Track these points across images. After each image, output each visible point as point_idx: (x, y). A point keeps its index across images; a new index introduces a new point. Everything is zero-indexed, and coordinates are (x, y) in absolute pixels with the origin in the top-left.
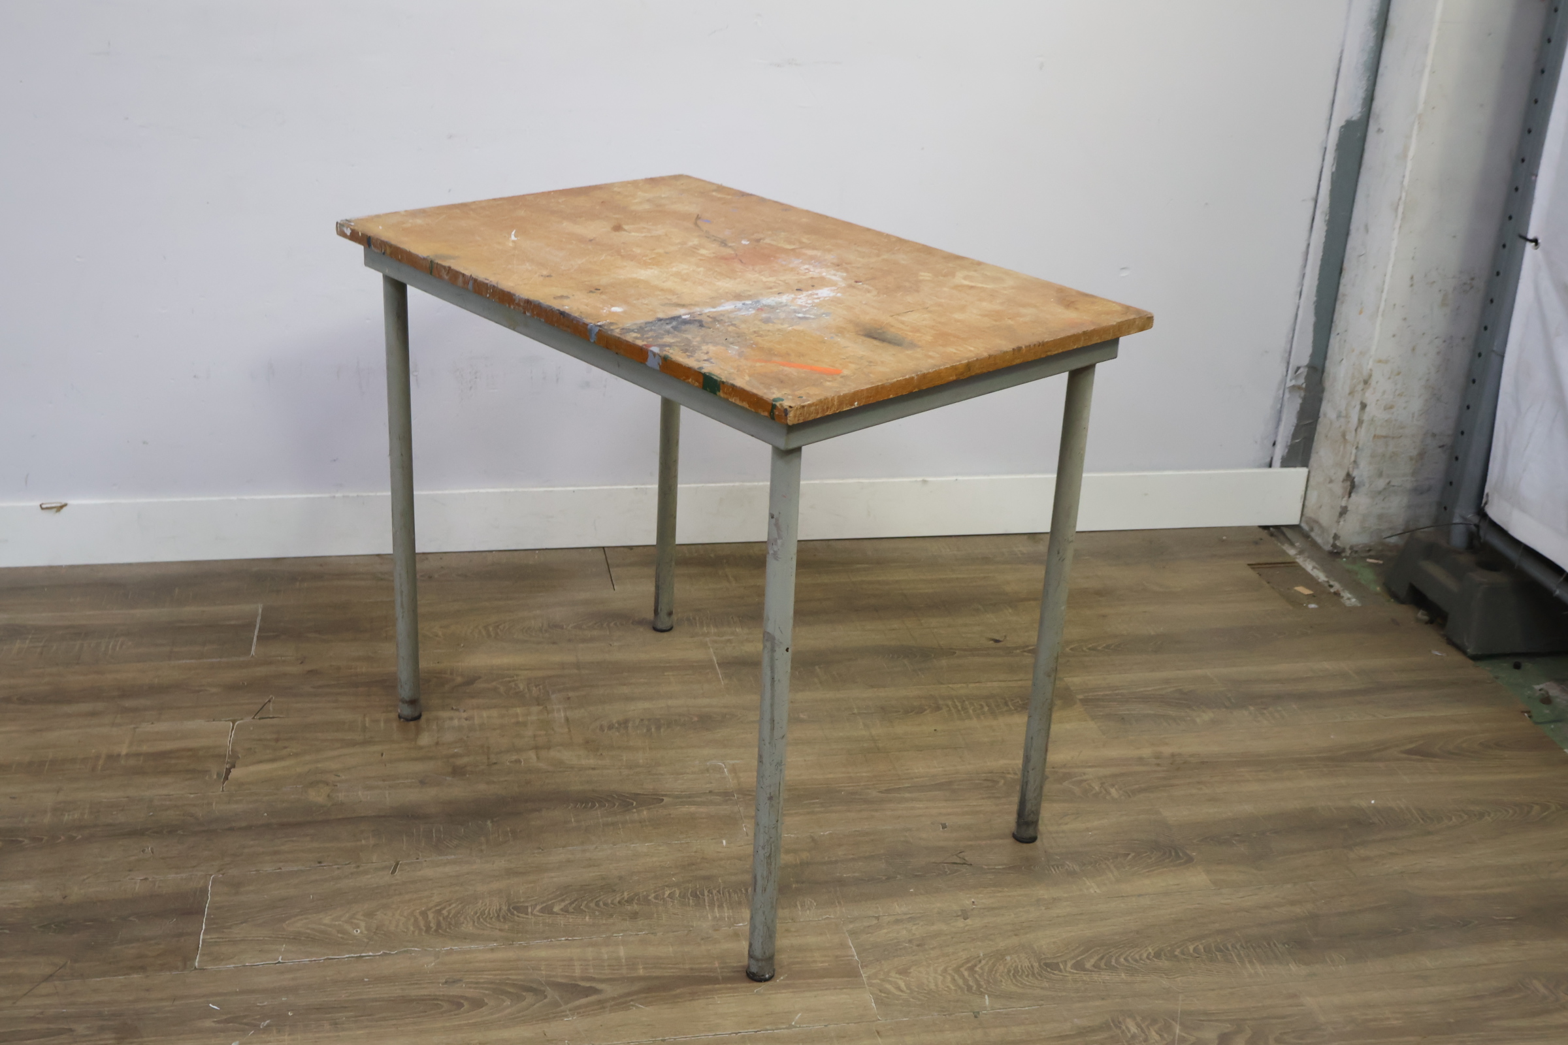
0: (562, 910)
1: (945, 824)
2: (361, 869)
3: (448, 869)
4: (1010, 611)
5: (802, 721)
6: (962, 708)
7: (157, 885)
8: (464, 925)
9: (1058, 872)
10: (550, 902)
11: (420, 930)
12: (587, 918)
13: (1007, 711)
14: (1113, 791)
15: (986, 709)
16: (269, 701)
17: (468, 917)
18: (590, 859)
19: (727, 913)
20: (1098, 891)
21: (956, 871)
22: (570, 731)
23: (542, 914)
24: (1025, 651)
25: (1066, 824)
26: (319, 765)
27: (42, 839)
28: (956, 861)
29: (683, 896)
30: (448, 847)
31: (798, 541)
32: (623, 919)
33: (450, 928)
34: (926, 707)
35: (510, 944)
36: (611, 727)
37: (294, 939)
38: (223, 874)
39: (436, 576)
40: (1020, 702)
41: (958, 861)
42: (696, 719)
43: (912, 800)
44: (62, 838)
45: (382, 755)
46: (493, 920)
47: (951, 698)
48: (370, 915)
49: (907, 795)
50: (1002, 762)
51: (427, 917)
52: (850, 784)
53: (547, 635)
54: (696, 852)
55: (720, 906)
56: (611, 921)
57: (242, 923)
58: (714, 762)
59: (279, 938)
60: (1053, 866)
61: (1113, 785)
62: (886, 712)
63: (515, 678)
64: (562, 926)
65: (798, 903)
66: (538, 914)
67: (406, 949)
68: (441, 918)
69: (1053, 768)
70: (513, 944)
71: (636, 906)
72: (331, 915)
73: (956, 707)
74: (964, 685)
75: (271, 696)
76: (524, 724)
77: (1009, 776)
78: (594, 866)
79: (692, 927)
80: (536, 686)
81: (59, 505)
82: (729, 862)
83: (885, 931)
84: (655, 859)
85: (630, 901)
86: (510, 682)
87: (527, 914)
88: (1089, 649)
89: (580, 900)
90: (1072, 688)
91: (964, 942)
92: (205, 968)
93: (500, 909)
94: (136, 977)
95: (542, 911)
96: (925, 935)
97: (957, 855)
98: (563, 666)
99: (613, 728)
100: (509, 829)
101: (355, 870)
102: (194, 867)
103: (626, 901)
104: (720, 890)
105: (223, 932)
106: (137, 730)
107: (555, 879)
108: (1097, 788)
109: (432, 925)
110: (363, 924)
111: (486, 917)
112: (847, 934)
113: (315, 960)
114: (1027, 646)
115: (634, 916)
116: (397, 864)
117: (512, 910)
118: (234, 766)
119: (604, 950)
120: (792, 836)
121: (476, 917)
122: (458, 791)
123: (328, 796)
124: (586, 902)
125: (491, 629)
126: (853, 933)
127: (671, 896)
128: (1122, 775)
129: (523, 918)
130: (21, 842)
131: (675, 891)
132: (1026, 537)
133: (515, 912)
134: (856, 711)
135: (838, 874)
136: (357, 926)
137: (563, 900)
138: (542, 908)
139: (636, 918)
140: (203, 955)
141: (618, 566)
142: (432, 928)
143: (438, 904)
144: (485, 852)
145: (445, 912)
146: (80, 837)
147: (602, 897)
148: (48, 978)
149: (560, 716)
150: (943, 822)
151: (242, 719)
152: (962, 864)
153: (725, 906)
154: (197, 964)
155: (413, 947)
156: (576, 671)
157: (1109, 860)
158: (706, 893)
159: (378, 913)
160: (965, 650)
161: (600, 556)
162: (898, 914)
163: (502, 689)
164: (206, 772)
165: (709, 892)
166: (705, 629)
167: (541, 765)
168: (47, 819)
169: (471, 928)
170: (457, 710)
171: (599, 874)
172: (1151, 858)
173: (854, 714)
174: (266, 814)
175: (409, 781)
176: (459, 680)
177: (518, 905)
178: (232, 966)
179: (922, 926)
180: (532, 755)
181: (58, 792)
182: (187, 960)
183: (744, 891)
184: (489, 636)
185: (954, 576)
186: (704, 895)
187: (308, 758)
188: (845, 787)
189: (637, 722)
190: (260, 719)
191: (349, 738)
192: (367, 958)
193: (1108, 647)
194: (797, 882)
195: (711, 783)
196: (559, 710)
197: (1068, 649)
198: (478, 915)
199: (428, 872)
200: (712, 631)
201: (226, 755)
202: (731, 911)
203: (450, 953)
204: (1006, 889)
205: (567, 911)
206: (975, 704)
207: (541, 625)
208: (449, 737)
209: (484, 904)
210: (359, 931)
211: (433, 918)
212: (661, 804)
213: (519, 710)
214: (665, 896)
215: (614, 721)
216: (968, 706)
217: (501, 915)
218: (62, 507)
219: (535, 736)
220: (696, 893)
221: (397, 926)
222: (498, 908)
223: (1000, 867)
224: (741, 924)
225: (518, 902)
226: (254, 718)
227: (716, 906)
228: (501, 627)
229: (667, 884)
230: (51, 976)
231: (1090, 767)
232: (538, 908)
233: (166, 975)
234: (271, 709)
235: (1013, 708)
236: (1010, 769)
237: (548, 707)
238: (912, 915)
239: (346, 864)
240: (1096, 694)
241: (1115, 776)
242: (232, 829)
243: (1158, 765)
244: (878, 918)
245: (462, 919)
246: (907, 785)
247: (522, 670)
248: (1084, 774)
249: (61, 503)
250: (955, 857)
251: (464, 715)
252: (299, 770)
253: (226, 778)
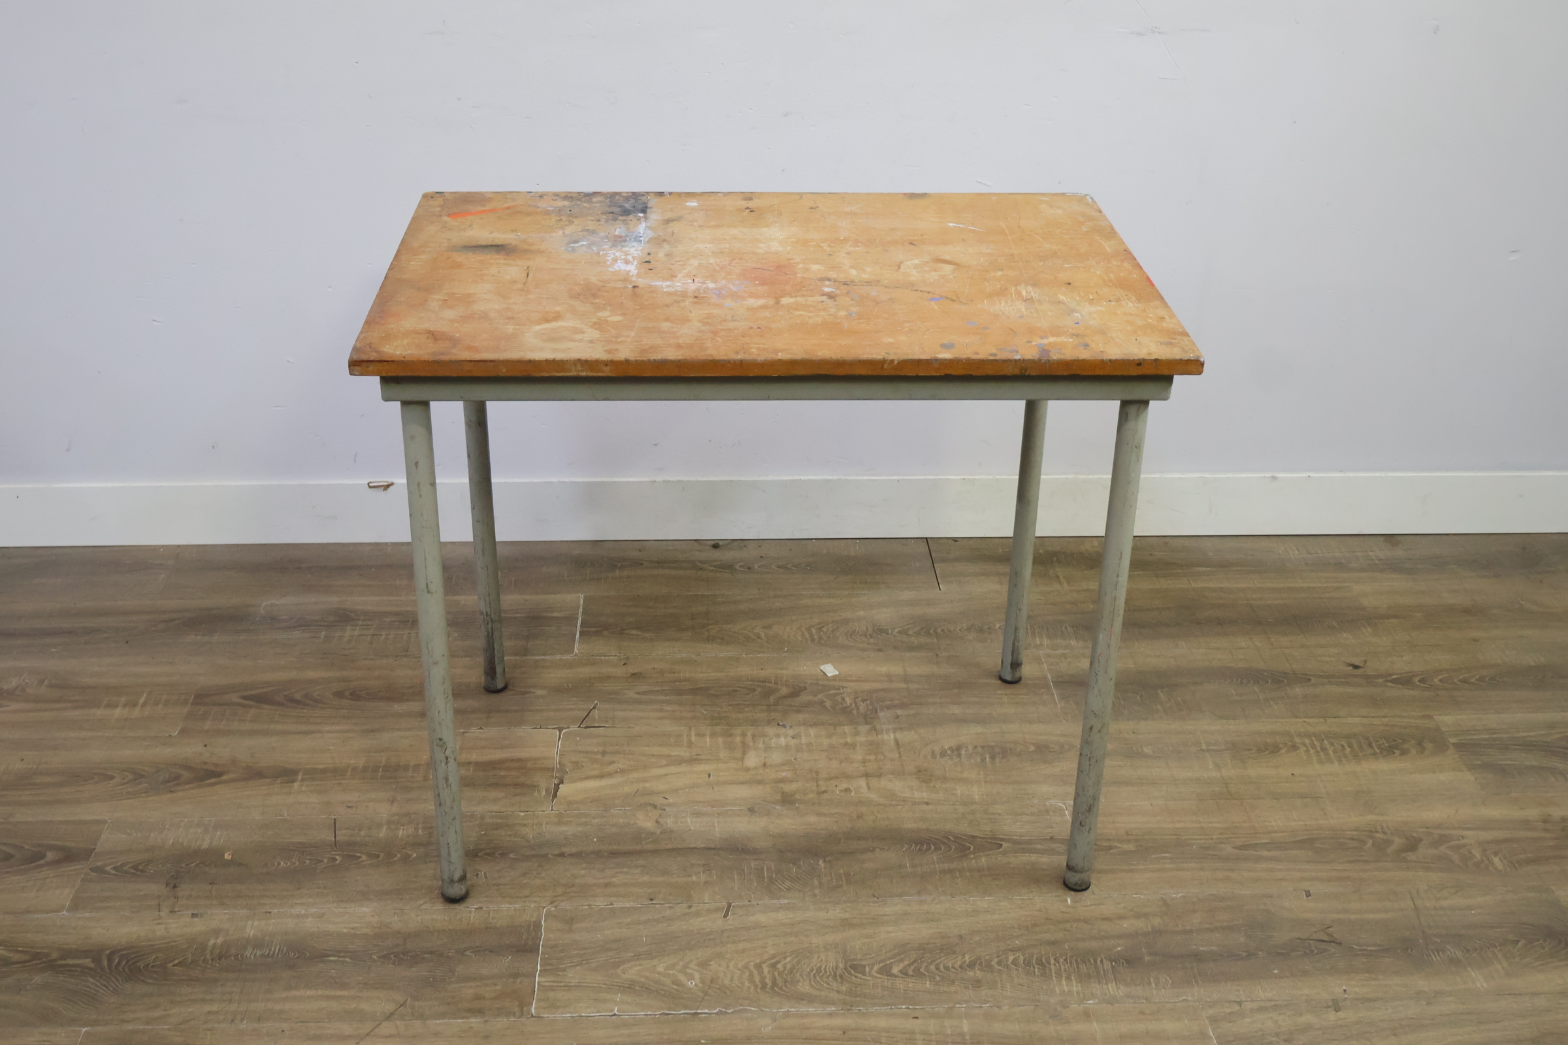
0: (901, 971)
1: (1309, 891)
2: (693, 909)
3: (781, 916)
4: (1369, 629)
5: (1146, 756)
6: (1321, 748)
7: (491, 916)
8: (800, 984)
9: (1438, 958)
10: (888, 962)
11: (756, 987)
12: (928, 983)
13: (1371, 755)
14: (1496, 860)
15: (1348, 750)
16: (594, 708)
17: (804, 974)
18: (928, 913)
19: (1076, 987)
20: (1485, 985)
21: (1326, 950)
22: (900, 757)
23: (879, 976)
24: (1390, 681)
25: (1445, 899)
26: (647, 785)
27: (379, 856)
28: (1324, 939)
29: (1028, 963)
30: (780, 889)
31: (1134, 536)
32: (965, 988)
33: (786, 986)
34: (1281, 746)
35: (849, 1010)
36: (943, 754)
37: (629, 988)
38: (555, 907)
39: (756, 566)
40: (1386, 745)
41: (1326, 938)
42: (1032, 748)
43: (1271, 859)
44: (399, 856)
45: (709, 775)
46: (830, 978)
47: (1307, 735)
48: (704, 964)
49: (1265, 853)
50: (1370, 817)
51: (763, 972)
52: (1202, 837)
53: (872, 640)
54: (1039, 911)
55: (1068, 978)
56: (953, 989)
57: (577, 966)
58: (1053, 802)
59: (613, 986)
60: (1433, 951)
61: (1496, 854)
62: (1238, 750)
63: (842, 691)
64: (902, 991)
65: (1152, 979)
66: (876, 975)
67: (742, 1008)
68: (776, 974)
69: (1427, 828)
70: (851, 1010)
71: (978, 972)
72: (664, 962)
73: (1314, 747)
74: (1322, 720)
75: (596, 702)
76: (853, 746)
77: (1377, 835)
78: (933, 921)
79: (1039, 1001)
80: (864, 701)
81: (386, 484)
82: (1075, 925)
83: (1248, 1020)
84: (996, 916)
85: (972, 965)
86: (836, 695)
87: (865, 975)
88: (1461, 681)
89: (919, 961)
90: (1443, 729)
91: (1336, 1040)
92: (542, 1015)
93: (837, 967)
94: (475, 1021)
95: (880, 971)
96: (1293, 1028)
97: (1323, 930)
98: (890, 678)
99: (945, 756)
100: (842, 871)
101: (687, 911)
102: (526, 897)
103: (968, 966)
104: (1066, 958)
105: (559, 975)
106: (466, 735)
107: (893, 934)
108: (1478, 856)
109: (767, 981)
110: (697, 976)
111: (823, 975)
112: (1207, 1022)
113: (650, 1015)
114: (1391, 675)
115: (977, 984)
116: (729, 906)
117: (849, 969)
118: (562, 782)
119: (947, 1023)
120: (1142, 897)
121: (812, 974)
122: (788, 823)
123: (657, 822)
124: (925, 964)
125: (814, 631)
126: (1214, 1020)
127: (1015, 962)
128: (1506, 841)
129: (861, 979)
130: (360, 857)
131: (1019, 956)
132: (1382, 538)
133: (853, 972)
134: (1204, 747)
135: (1194, 947)
136: (691, 977)
137: (902, 960)
138: (880, 968)
139: (979, 987)
140: (539, 1000)
141: (943, 561)
142: (767, 985)
143: (773, 956)
144: (818, 897)
145: (780, 966)
146: (415, 855)
147: (943, 959)
148: (389, 1017)
149: (889, 738)
150: (1307, 889)
151: (569, 728)
152: (1330, 942)
153: (1073, 978)
154: (533, 1011)
155: (749, 1006)
156: (904, 685)
157: (1496, 947)
158: (1052, 961)
159: (712, 963)
160: (1321, 676)
161: (923, 548)
162: (1262, 1000)
163: (828, 704)
164: (535, 787)
165: (1055, 960)
166: (1037, 639)
167: (873, 796)
168: (383, 833)
169: (808, 988)
170: (784, 726)
171: (938, 931)
172: (1544, 948)
173: (1201, 750)
174: (595, 840)
175: (737, 808)
176: (784, 691)
177: (855, 963)
178: (568, 1015)
179: (1289, 1016)
180: (862, 783)
181: (392, 802)
182: (524, 1004)
183: (1092, 960)
184: (813, 640)
185: (1305, 585)
186: (1050, 964)
187: (635, 775)
188: (1196, 839)
189: (970, 748)
190: (586, 728)
191: (676, 753)
192: (703, 1015)
193: (1481, 679)
194: (1150, 954)
195: (1052, 827)
196: (888, 731)
197: (1436, 680)
198: (814, 971)
199: (762, 918)
200: (1045, 643)
201: (553, 769)
202: (1079, 985)
203: (787, 1015)
204: (1381, 977)
205: (906, 974)
206: (1336, 744)
207: (865, 629)
208: (776, 757)
209: (820, 959)
210: (694, 984)
211: (769, 972)
212: (1000, 850)
213: (847, 729)
214: (1009, 963)
215: (946, 747)
216: (1328, 747)
217: (838, 974)
218: (388, 486)
219: (864, 762)
220: (1041, 960)
221: (732, 980)
222: (835, 965)
223: (1373, 948)
224: (1091, 1002)
225: (854, 960)
226: (579, 727)
227: (1064, 978)
228: (824, 629)
229: (1010, 947)
230: (392, 1014)
231: (1469, 829)
232: (876, 968)
233: (502, 1022)
234: (597, 717)
235: (1378, 752)
236: (1379, 827)
237: (878, 727)
238: (1277, 1003)
239: (678, 904)
240: (1469, 737)
241: (1497, 842)
242: (562, 855)
243: (1546, 830)
244: (1240, 1003)
245: (798, 975)
246: (1264, 841)
247: (848, 681)
248: (1463, 837)
249: (387, 482)
250: (1322, 933)
251: (791, 732)
252: (627, 789)
253: (555, 795)
